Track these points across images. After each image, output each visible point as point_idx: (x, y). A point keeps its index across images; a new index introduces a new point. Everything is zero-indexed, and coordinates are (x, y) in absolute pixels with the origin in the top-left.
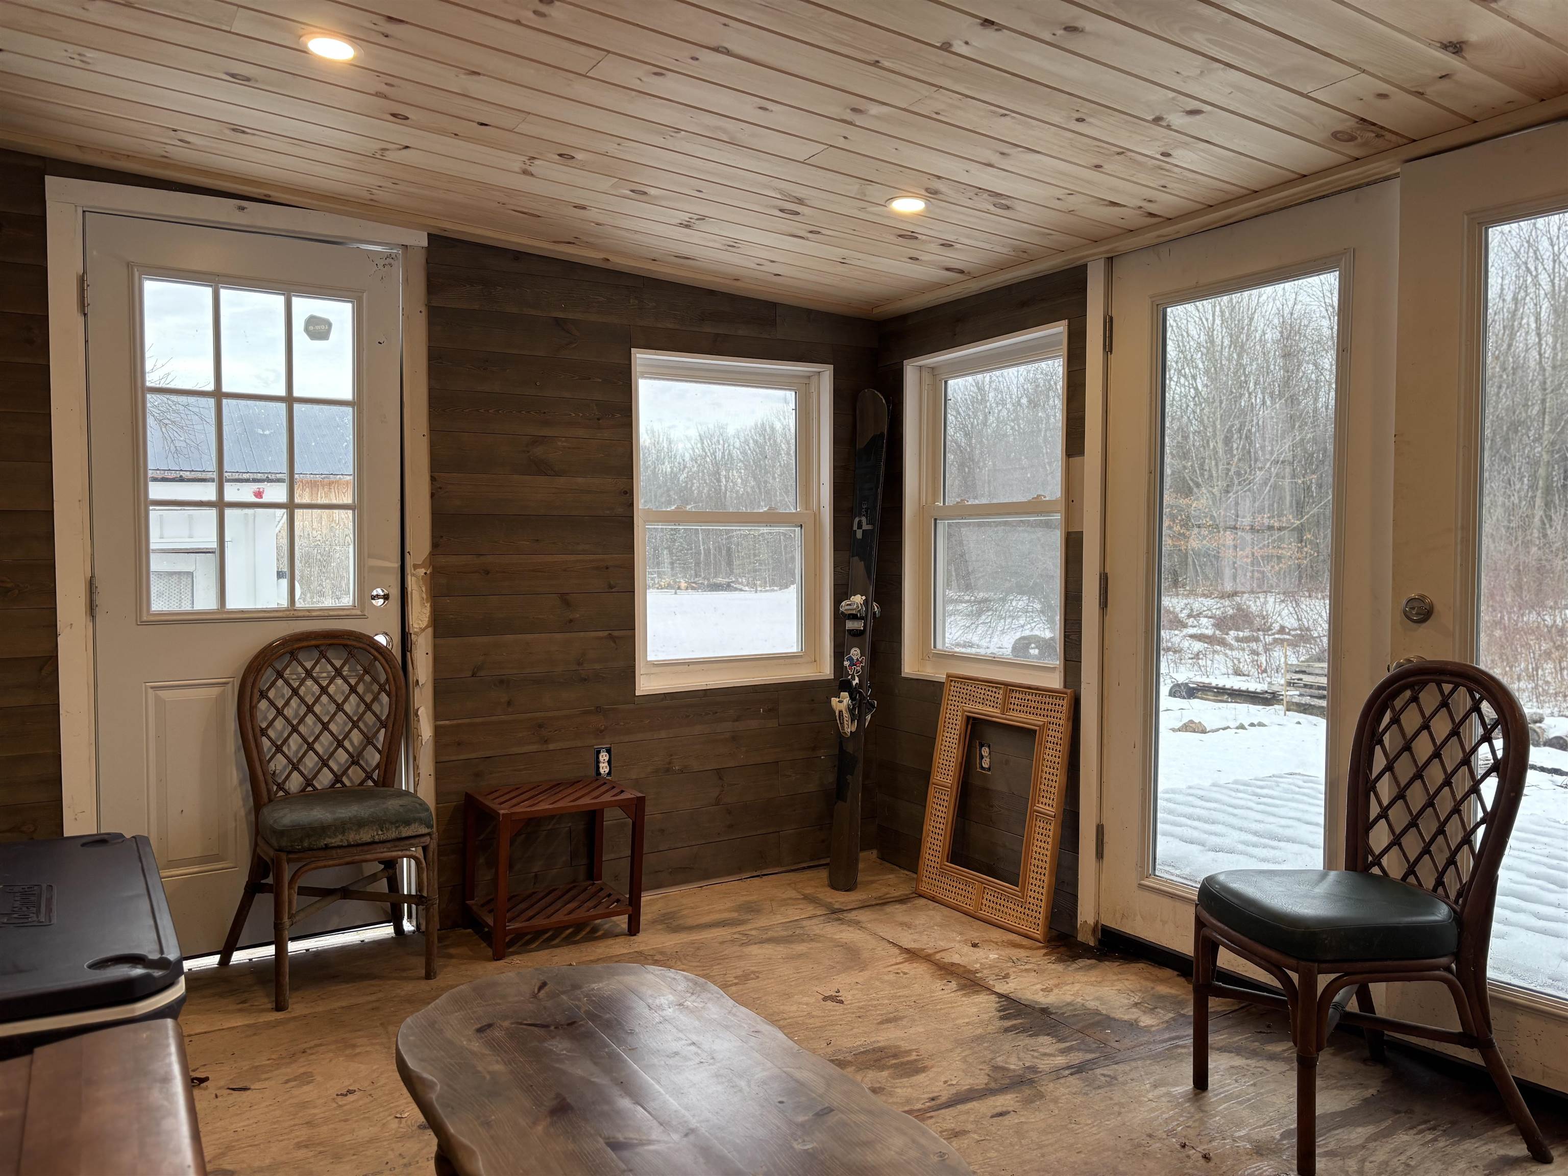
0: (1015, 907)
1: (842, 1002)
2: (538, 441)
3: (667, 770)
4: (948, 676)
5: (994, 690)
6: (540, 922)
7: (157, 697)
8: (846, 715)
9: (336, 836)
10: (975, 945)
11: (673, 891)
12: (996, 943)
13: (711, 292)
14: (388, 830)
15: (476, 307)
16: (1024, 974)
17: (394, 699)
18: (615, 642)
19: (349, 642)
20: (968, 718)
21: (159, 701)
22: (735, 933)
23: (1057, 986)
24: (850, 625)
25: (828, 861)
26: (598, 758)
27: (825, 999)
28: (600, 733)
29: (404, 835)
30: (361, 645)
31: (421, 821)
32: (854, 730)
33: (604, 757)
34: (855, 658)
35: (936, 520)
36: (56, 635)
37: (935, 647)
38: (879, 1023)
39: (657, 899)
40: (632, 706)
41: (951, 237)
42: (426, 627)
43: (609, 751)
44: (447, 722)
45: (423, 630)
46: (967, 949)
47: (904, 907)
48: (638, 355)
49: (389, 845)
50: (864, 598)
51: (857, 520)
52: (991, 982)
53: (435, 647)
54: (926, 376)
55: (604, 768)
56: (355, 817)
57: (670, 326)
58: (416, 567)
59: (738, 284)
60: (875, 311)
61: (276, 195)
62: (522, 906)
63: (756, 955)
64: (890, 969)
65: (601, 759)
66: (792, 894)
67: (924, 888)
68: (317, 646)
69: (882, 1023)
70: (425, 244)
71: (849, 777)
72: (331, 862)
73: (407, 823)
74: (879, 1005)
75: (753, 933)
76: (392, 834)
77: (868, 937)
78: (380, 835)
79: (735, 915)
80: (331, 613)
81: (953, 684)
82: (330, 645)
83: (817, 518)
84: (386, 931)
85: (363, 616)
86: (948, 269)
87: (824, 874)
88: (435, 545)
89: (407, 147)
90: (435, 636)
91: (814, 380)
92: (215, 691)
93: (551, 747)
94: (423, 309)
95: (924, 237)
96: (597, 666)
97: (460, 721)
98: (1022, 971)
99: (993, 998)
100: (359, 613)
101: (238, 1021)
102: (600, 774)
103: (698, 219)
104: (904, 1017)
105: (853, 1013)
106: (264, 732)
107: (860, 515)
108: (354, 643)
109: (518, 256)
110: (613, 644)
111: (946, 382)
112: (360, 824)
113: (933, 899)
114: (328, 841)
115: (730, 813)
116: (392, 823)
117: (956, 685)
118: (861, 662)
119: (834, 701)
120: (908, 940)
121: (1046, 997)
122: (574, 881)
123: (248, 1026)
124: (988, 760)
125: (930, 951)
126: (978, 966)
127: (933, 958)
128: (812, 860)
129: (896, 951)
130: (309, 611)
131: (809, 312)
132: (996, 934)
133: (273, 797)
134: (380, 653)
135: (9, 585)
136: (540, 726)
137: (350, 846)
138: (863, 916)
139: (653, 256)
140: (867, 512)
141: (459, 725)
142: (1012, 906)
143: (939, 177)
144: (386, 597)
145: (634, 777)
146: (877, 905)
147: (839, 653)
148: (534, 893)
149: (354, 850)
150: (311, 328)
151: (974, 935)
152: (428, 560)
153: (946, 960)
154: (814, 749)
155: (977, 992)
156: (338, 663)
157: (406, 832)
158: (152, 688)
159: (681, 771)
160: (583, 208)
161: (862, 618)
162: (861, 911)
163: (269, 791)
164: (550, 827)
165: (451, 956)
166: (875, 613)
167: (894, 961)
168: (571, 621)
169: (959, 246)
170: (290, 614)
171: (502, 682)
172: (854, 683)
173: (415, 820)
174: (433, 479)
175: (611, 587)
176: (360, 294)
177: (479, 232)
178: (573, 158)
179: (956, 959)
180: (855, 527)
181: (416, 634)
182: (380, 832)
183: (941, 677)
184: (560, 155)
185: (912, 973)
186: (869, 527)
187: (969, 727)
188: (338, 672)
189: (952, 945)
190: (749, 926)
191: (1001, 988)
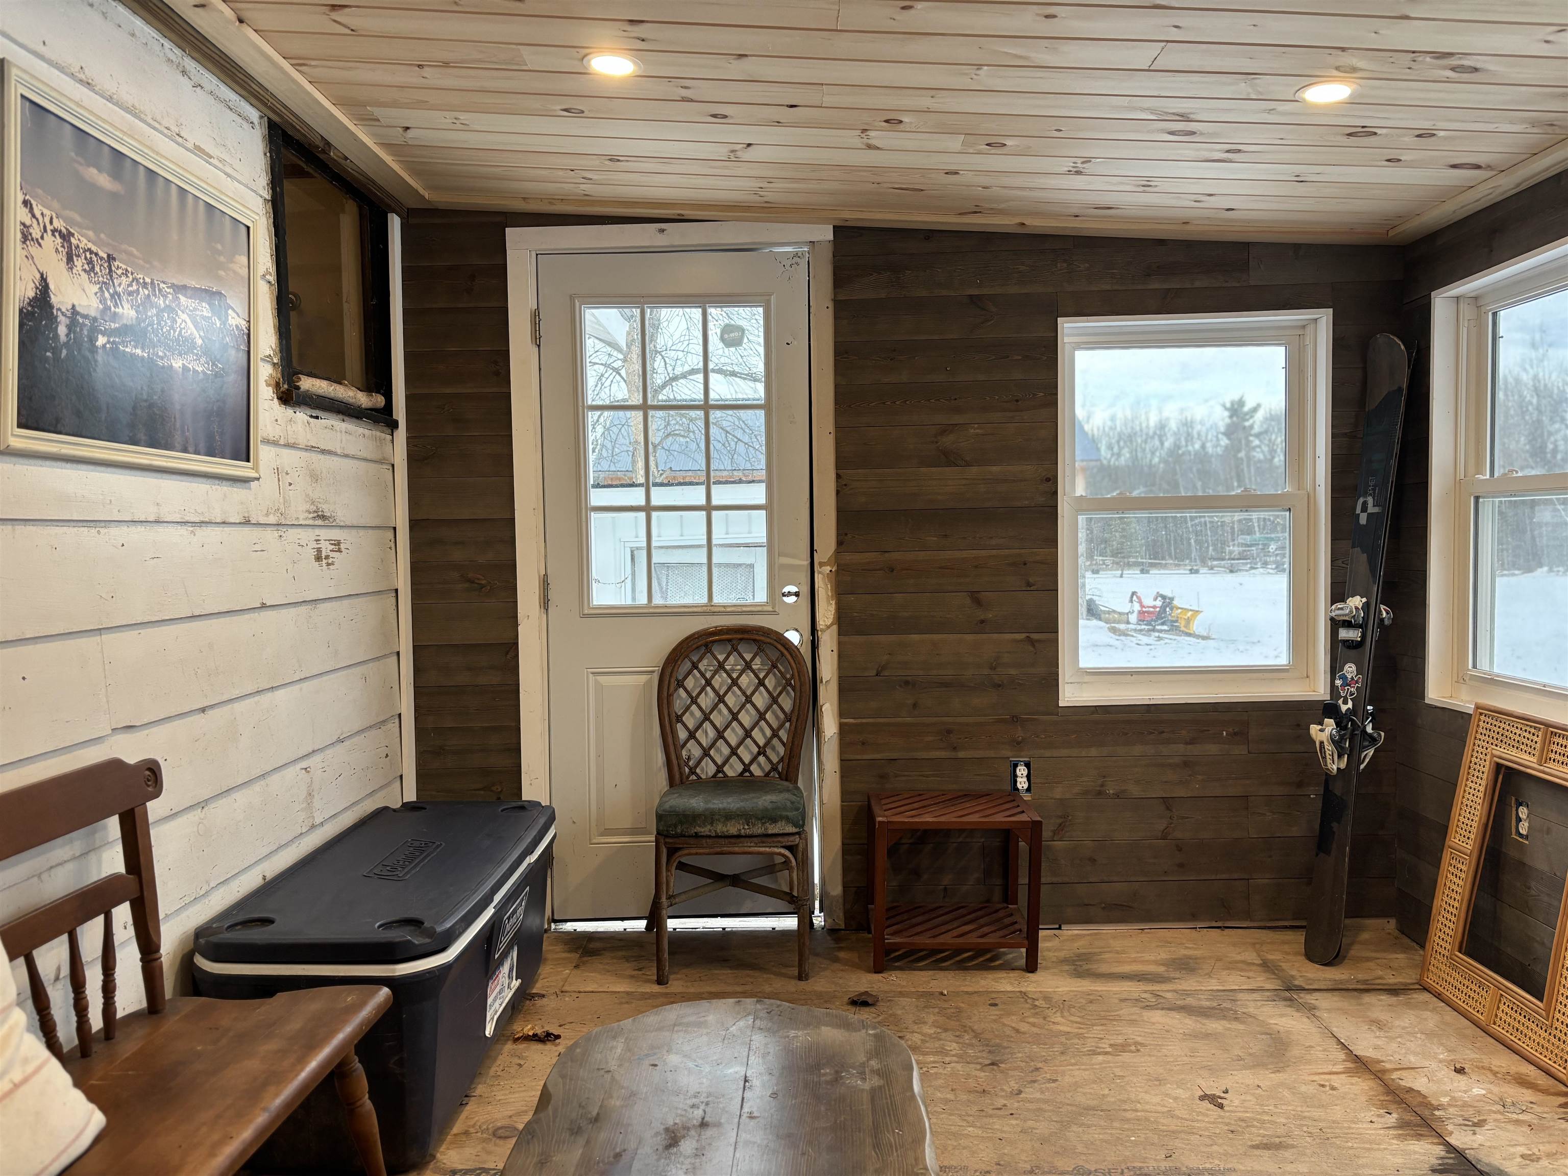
0: (1538, 1030)
1: (1221, 1106)
2: (946, 430)
3: (1100, 793)
4: (1478, 707)
5: (1533, 730)
6: (924, 940)
7: (596, 681)
8: (1329, 748)
9: (706, 826)
10: (1460, 1071)
12: (1495, 1074)
13: (1161, 242)
14: (754, 825)
15: (883, 296)
16: (1511, 1127)
17: (798, 694)
18: (1034, 646)
19: (758, 638)
20: (1499, 766)
21: (599, 687)
22: (1146, 992)
23: (1550, 1155)
24: (1344, 634)
25: (1304, 923)
26: (1015, 771)
27: (1203, 1098)
28: (1018, 744)
29: (770, 832)
30: (768, 640)
31: (788, 820)
32: (1343, 765)
33: (1022, 771)
34: (1349, 677)
35: (1477, 499)
36: (516, 625)
37: (1475, 666)
38: (1253, 1147)
40: (1055, 718)
41: (1427, 125)
42: (832, 624)
43: (1028, 765)
44: (851, 721)
45: (828, 627)
46: (1446, 1074)
47: (1393, 999)
48: (1066, 325)
49: (755, 840)
50: (1364, 600)
51: (1361, 500)
52: (1450, 1128)
53: (840, 643)
54: (1467, 311)
55: (1022, 783)
56: (724, 809)
57: (1108, 287)
58: (821, 564)
59: (1188, 227)
60: (1391, 234)
61: (688, 213)
62: (920, 919)
63: (1154, 1024)
64: (1316, 1078)
65: (1018, 773)
66: (1251, 956)
67: (1430, 981)
68: (729, 640)
69: (1256, 1147)
70: (831, 237)
71: (1335, 825)
72: (701, 851)
73: (774, 820)
74: (1270, 1122)
75: (1169, 995)
76: (758, 830)
77: (1314, 1030)
78: (746, 830)
79: (1161, 969)
80: (744, 609)
81: (1482, 718)
82: (741, 639)
83: (1310, 499)
85: (774, 613)
86: (1454, 166)
87: (1299, 938)
88: (840, 543)
89: (749, 145)
90: (840, 633)
91: (1308, 332)
92: (644, 678)
93: (961, 754)
94: (831, 305)
95: (1384, 131)
96: (1013, 672)
97: (864, 721)
98: (1510, 1121)
99: (1439, 1150)
100: (770, 609)
101: (622, 987)
102: (1018, 789)
103: (1083, 163)
104: (1293, 1146)
105: (1227, 1124)
106: (679, 719)
107: (1365, 494)
108: (762, 638)
109: (929, 235)
110: (1032, 649)
111: (1495, 315)
112: (729, 816)
113: (1439, 996)
114: (698, 829)
115: (1180, 850)
116: (758, 819)
117: (1487, 719)
118: (1357, 682)
119: (1314, 729)
120: (1365, 1047)
122: (988, 901)
123: (628, 993)
124: (1526, 824)
125: (1388, 1066)
126: (1445, 1100)
127: (1386, 1077)
128: (1294, 919)
129: (1342, 1056)
130: (724, 607)
131: (1296, 247)
133: (684, 780)
134: (787, 649)
135: (483, 582)
136: (949, 732)
137: (717, 837)
138: (1323, 1001)
140: (1374, 490)
141: (862, 724)
142: (1534, 1027)
143: (1343, 49)
144: (797, 594)
145: (1058, 797)
146: (1355, 990)
147: (1335, 669)
148: (941, 907)
149: (722, 841)
150: (726, 336)
151: (1467, 1055)
152: (833, 558)
153: (1402, 1083)
154: (1300, 785)
155: (1419, 1136)
156: (748, 657)
157: (773, 829)
158: (593, 673)
159: (1117, 796)
160: (956, 173)
161: (1360, 626)
162: (1326, 995)
163: (681, 774)
164: (960, 840)
166: (1382, 620)
167: (1330, 1068)
168: (982, 622)
169: (1442, 134)
170: (710, 610)
171: (907, 683)
172: (1344, 708)
173: (782, 818)
174: (838, 476)
175: (1029, 584)
176: (767, 298)
177: (879, 216)
178: (901, 122)
179: (1419, 1083)
180: (1358, 511)
181: (822, 630)
182: (746, 827)
183: (1469, 708)
184: (887, 121)
185: (1342, 1090)
186: (1376, 510)
187: (1501, 777)
188: (748, 666)
189: (1427, 1064)
190: (1165, 987)
191: (1459, 1139)
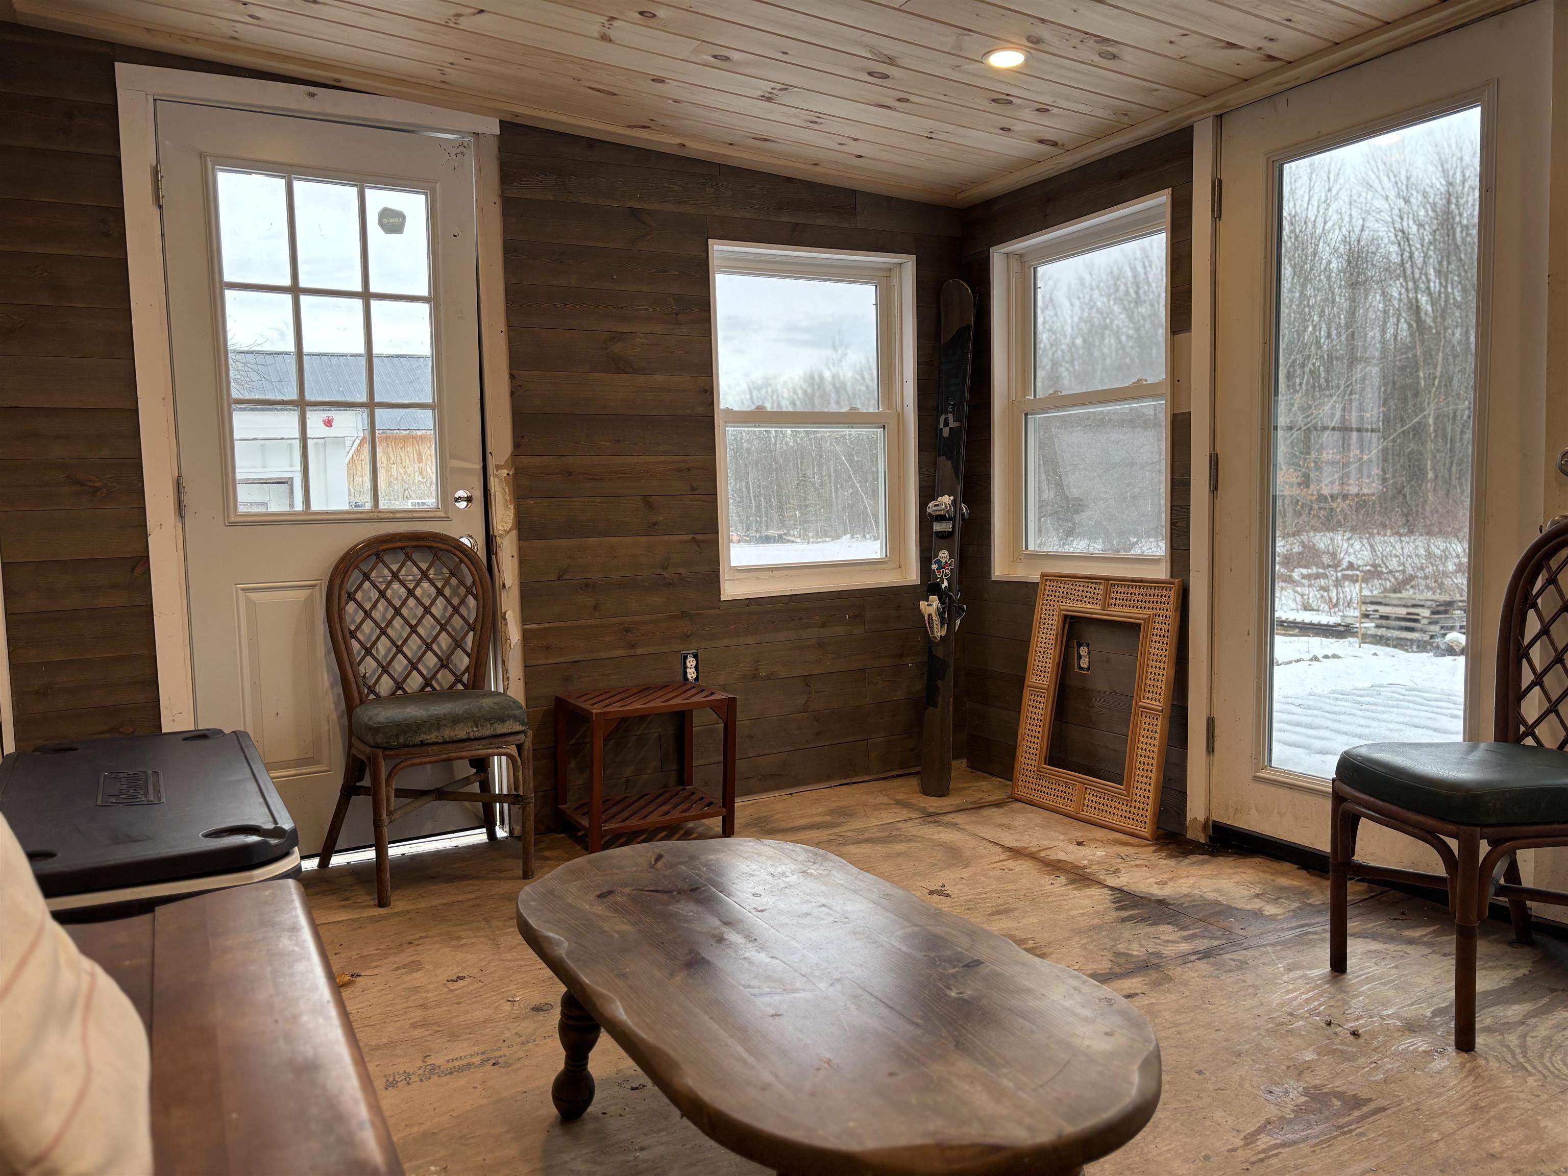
0: (1120, 806)
1: (949, 896)
2: (616, 336)
3: (755, 676)
4: (1043, 575)
5: (1094, 586)
6: (635, 822)
7: (247, 599)
8: (936, 618)
9: (432, 733)
10: (1080, 844)
11: (763, 797)
12: (1102, 841)
13: (789, 180)
14: (482, 726)
15: (551, 198)
16: (1135, 869)
17: (481, 601)
18: (698, 546)
19: (434, 544)
20: (1066, 616)
21: (250, 603)
22: (830, 835)
23: (1171, 879)
24: (937, 527)
25: (918, 769)
26: (685, 663)
27: (931, 893)
28: (686, 637)
29: (499, 732)
30: (446, 547)
31: (516, 718)
32: (943, 634)
33: (691, 662)
34: (943, 561)
35: (1026, 415)
36: (146, 536)
37: (1026, 548)
38: (989, 915)
39: (748, 806)
40: (717, 611)
41: (1048, 100)
42: (511, 530)
43: (695, 656)
44: (535, 626)
45: (508, 532)
46: (1072, 847)
47: (1001, 810)
48: (716, 247)
49: (484, 742)
50: (952, 498)
51: (943, 417)
52: (1102, 877)
53: (521, 550)
54: (1015, 265)
55: (691, 674)
56: (450, 713)
57: (748, 215)
58: (498, 467)
59: (817, 169)
60: (959, 197)
61: (348, 79)
62: (615, 809)
63: (854, 854)
64: (994, 866)
65: (688, 664)
66: (883, 799)
67: (1021, 792)
68: (402, 548)
69: (992, 914)
70: (498, 132)
71: (939, 682)
72: (427, 760)
73: (502, 720)
74: (988, 898)
75: (849, 834)
76: (487, 731)
77: (968, 837)
78: (474, 732)
79: (828, 818)
80: (415, 515)
81: (1048, 583)
82: (415, 547)
83: (900, 417)
84: (479, 836)
85: (447, 519)
86: (1041, 142)
87: (914, 782)
88: (517, 445)
89: (482, 11)
90: (520, 538)
91: (895, 274)
92: (304, 593)
93: (639, 651)
94: (498, 201)
95: (1019, 101)
96: (682, 570)
97: (547, 625)
98: (1133, 866)
99: (1105, 890)
100: (443, 515)
101: (343, 916)
102: (688, 679)
103: (781, 90)
104: (1016, 909)
105: (962, 906)
106: (353, 635)
107: (946, 412)
108: (439, 545)
109: (591, 143)
110: (696, 548)
111: (1035, 269)
112: (455, 720)
113: (1031, 803)
114: (423, 737)
115: (818, 720)
116: (487, 720)
117: (1052, 583)
118: (950, 565)
119: (923, 604)
120: (1009, 840)
121: (1160, 889)
122: (665, 786)
123: (353, 920)
124: (1087, 660)
125: (1034, 850)
126: (1085, 862)
127: (1037, 856)
128: (901, 768)
129: (998, 850)
130: (393, 512)
131: (889, 199)
132: (1100, 833)
133: (364, 699)
134: (467, 556)
135: (97, 485)
136: (627, 631)
137: (445, 742)
138: (959, 818)
139: (729, 139)
140: (953, 408)
141: (546, 629)
142: (1116, 805)
143: (1043, 21)
144: (469, 499)
145: (722, 683)
146: (972, 808)
147: (926, 558)
148: (626, 798)
149: (450, 746)
150: (385, 221)
151: (1078, 835)
152: (510, 461)
153: (1051, 858)
154: (901, 656)
155: (1088, 886)
156: (424, 566)
157: (501, 729)
158: (243, 589)
159: (768, 677)
160: (661, 81)
161: (950, 519)
162: (958, 814)
163: (360, 693)
164: (639, 732)
165: (546, 859)
166: (963, 514)
167: (998, 858)
168: (654, 524)
169: (1055, 111)
170: (376, 516)
171: (587, 585)
172: (943, 586)
173: (509, 717)
174: (512, 377)
175: (693, 489)
176: (433, 185)
177: (554, 116)
178: (655, 16)
179: (1062, 856)
180: (941, 425)
181: (501, 536)
182: (475, 729)
183: (1035, 577)
184: (641, 13)
185: (1018, 869)
186: (957, 424)
187: (1067, 626)
188: (425, 575)
189: (1056, 844)
190: (845, 828)
191: (1112, 881)
